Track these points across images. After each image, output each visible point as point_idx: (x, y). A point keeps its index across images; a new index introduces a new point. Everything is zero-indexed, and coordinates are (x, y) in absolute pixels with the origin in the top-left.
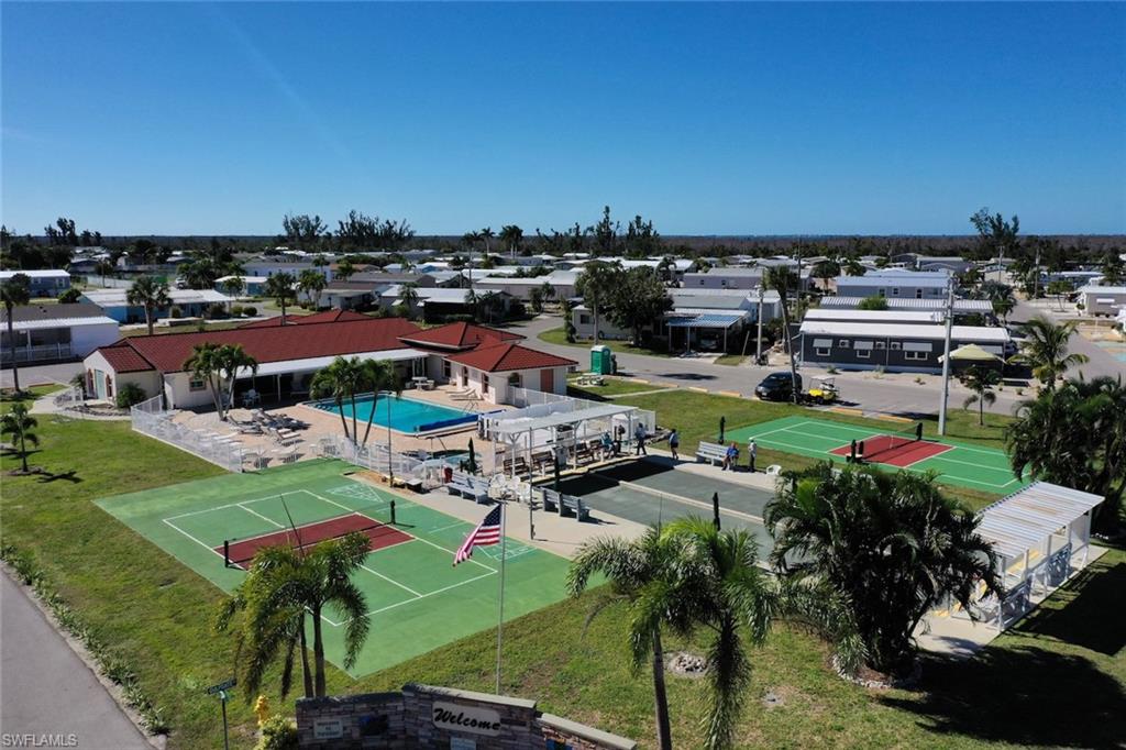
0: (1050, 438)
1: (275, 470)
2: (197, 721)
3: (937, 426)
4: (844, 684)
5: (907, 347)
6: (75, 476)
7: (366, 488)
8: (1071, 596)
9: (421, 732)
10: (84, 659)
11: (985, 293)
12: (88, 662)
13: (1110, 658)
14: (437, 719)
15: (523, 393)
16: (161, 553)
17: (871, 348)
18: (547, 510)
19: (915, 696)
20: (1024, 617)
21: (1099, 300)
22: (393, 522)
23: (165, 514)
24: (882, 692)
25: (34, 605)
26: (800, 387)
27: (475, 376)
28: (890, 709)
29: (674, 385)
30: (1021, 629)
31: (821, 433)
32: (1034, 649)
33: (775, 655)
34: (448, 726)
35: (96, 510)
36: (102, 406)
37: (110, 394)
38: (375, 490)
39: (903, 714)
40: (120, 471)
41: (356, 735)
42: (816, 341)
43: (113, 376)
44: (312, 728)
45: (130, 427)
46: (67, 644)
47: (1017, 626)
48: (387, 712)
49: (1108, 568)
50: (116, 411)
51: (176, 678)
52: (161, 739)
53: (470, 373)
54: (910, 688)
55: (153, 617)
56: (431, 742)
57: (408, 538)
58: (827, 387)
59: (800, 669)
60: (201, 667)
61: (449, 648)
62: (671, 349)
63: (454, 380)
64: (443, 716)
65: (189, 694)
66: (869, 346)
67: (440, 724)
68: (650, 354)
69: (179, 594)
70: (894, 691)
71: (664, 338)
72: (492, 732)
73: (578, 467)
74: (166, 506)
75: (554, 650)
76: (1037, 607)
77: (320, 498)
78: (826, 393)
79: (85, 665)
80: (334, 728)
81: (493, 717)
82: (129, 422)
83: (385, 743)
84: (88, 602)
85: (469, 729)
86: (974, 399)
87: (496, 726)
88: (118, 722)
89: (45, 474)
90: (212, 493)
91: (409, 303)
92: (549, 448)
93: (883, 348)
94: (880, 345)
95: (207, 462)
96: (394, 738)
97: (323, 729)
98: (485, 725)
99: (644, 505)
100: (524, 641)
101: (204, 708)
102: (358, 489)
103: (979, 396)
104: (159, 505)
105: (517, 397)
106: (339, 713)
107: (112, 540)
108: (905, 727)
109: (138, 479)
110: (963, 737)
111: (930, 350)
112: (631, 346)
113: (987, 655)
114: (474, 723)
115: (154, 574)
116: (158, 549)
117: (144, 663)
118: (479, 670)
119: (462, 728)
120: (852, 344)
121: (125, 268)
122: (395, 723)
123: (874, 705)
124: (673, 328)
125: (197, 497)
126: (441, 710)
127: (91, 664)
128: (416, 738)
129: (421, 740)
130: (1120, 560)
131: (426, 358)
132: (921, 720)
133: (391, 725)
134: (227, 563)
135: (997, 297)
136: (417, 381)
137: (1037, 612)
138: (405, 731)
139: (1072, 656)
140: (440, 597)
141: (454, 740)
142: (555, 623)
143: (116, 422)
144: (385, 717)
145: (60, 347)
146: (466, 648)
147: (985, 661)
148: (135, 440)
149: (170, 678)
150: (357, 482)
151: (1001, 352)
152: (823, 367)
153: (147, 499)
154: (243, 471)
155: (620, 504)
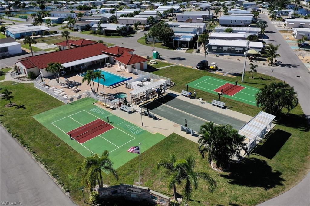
0: (266, 99)
1: (76, 102)
2: (75, 188)
3: (242, 78)
4: (213, 171)
5: (236, 49)
6: (24, 106)
7: (100, 109)
8: (265, 141)
9: (124, 193)
10: (44, 170)
11: (259, 23)
12: (46, 171)
13: (271, 160)
14: (128, 190)
15: (136, 70)
16: (54, 135)
17: (227, 49)
18: (145, 115)
19: (228, 174)
20: (254, 148)
21: (290, 23)
22: (108, 122)
23: (51, 121)
24: (221, 173)
25: (28, 154)
26: (208, 65)
27: (123, 65)
28: (222, 178)
29: (175, 63)
30: (252, 152)
31: (212, 83)
32: (255, 158)
33: (199, 162)
34: (130, 192)
35: (34, 120)
36: (24, 77)
37: (25, 74)
38: (102, 109)
39: (225, 179)
40: (36, 104)
41: (111, 194)
42: (213, 47)
43: (25, 69)
44: (101, 194)
45: (34, 86)
46: (39, 166)
47: (252, 151)
48: (117, 189)
49: (275, 131)
50: (28, 79)
51: (67, 176)
52: (68, 193)
53: (121, 64)
54: (227, 171)
55: (57, 157)
56: (127, 194)
57: (113, 127)
58: (215, 65)
59: (204, 167)
60: (72, 172)
61: (127, 164)
62: (174, 47)
63: (117, 63)
64: (129, 190)
65: (71, 180)
66: (226, 48)
67: (128, 191)
68: (168, 49)
69: (62, 149)
70: (224, 172)
71: (172, 43)
72: (139, 193)
73: (152, 98)
74: (51, 118)
75: (150, 163)
76: (257, 145)
77: (89, 113)
78: (214, 67)
79: (45, 172)
80: (106, 193)
81: (140, 191)
82: (33, 84)
83: (117, 195)
84: (40, 152)
85: (135, 192)
86: (251, 72)
87: (140, 192)
88: (57, 189)
89: (16, 106)
90: (61, 112)
91: (100, 30)
92: (144, 94)
93: (230, 49)
94: (229, 48)
95: (57, 100)
96: (119, 194)
97: (104, 194)
98: (138, 192)
99: (169, 112)
100: (143, 161)
101: (75, 184)
102: (98, 109)
103: (253, 71)
104: (49, 117)
105: (134, 71)
106: (107, 191)
107: (41, 130)
108: (225, 183)
109: (41, 107)
110: (236, 185)
111: (242, 50)
112: (163, 45)
113: (244, 161)
114: (136, 191)
115: (54, 142)
116: (53, 134)
117: (59, 171)
118: (134, 170)
119: (133, 192)
120: (222, 48)
121: (13, 10)
122: (119, 191)
123: (219, 177)
124: (174, 41)
125: (58, 114)
126: (129, 189)
127: (47, 172)
128: (124, 194)
129: (125, 194)
130: (278, 128)
131: (109, 57)
132: (228, 181)
133: (118, 192)
134: (71, 138)
135: (262, 25)
136: (107, 65)
137: (257, 146)
138: (121, 192)
139: (262, 160)
140: (123, 147)
141: (131, 194)
142: (150, 155)
143: (29, 83)
144: (117, 190)
145: (6, 53)
146: (130, 164)
147: (244, 162)
148: (36, 91)
149: (66, 176)
150: (97, 107)
151: (260, 51)
152: (214, 54)
153: (46, 115)
154: (68, 103)
155: (162, 112)
